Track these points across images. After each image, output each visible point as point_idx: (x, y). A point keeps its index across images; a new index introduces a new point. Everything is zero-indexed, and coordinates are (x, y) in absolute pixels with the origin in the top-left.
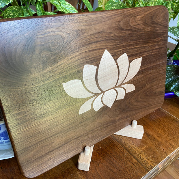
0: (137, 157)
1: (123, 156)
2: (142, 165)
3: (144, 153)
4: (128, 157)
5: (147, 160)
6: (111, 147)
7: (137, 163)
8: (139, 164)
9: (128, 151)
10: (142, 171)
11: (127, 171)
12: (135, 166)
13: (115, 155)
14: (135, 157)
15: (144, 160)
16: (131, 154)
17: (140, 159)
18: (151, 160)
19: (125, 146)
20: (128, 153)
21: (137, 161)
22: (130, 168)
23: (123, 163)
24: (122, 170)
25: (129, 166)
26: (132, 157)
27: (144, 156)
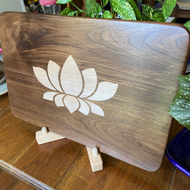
0: (67, 174)
1: (64, 163)
2: (59, 181)
3: (76, 179)
4: (64, 167)
5: (67, 184)
6: (69, 150)
7: (60, 176)
8: (60, 178)
9: (71, 165)
10: (53, 183)
11: (48, 170)
12: (55, 176)
13: (62, 156)
14: (66, 172)
15: (67, 181)
16: (69, 168)
17: (67, 177)
18: (69, 188)
19: (76, 161)
20: (69, 165)
21: (62, 175)
22: (52, 171)
23: (55, 165)
24: (48, 166)
25: (54, 171)
26: (65, 170)
27: (71, 180)
